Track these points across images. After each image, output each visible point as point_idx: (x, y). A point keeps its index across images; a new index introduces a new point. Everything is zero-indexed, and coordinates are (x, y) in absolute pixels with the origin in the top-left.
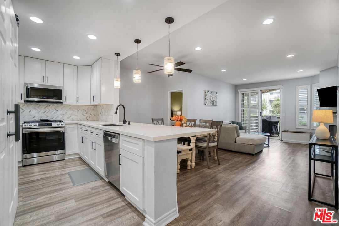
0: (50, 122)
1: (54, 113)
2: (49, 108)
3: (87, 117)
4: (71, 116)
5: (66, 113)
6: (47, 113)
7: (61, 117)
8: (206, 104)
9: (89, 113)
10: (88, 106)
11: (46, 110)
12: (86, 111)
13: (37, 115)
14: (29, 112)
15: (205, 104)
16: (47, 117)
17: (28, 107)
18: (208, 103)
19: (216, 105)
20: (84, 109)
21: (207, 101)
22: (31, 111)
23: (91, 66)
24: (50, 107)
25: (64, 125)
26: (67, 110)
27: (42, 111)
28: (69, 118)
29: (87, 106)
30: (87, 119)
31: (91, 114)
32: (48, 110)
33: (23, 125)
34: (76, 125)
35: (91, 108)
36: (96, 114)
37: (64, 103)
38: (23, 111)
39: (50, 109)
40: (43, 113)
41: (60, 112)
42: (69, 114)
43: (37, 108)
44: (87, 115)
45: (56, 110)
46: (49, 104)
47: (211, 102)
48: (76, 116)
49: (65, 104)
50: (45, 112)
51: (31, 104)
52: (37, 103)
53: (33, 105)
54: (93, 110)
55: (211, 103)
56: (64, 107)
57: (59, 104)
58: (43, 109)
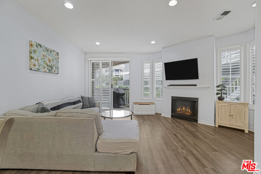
8: (33, 69)
15: (31, 69)
18: (37, 67)
19: (56, 72)
21: (36, 63)
47: (46, 66)
55: (46, 69)
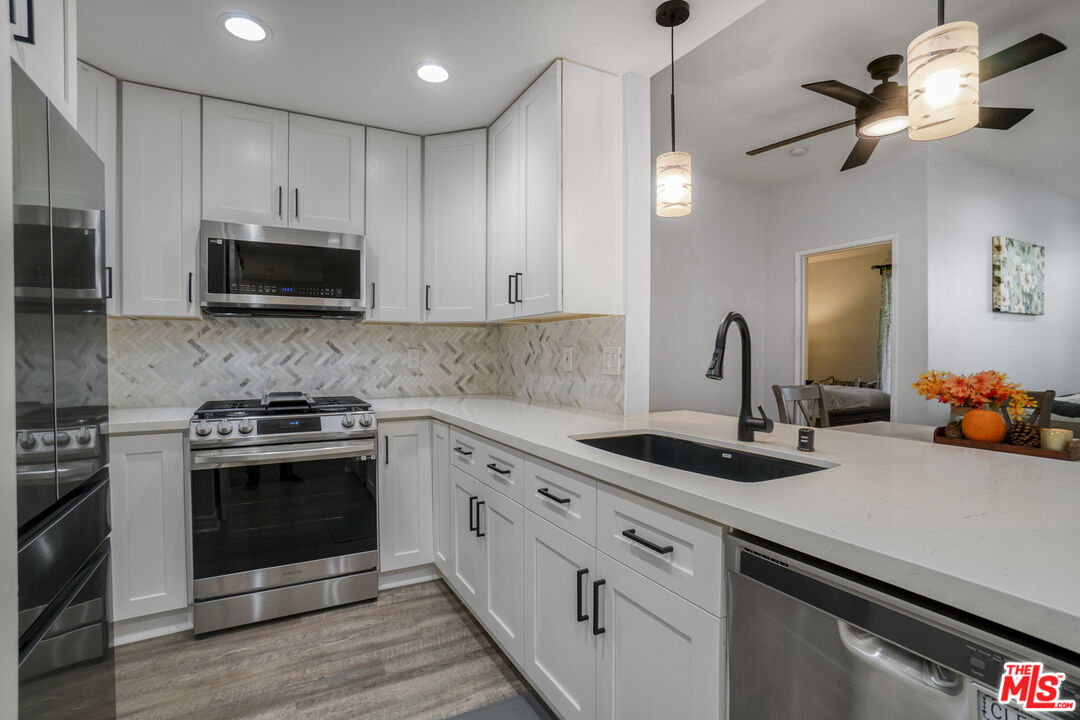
0: (310, 411)
1: (326, 362)
2: (305, 338)
3: (462, 378)
4: (393, 377)
5: (374, 362)
6: (296, 363)
7: (355, 379)
9: (470, 357)
10: (466, 329)
11: (294, 351)
12: (455, 352)
13: (255, 372)
14: (226, 360)
15: (997, 310)
16: (298, 380)
17: (221, 337)
19: (1039, 310)
20: (447, 344)
21: (1005, 293)
22: (231, 355)
23: (487, 128)
24: (308, 334)
25: (373, 427)
26: (376, 350)
27: (277, 356)
28: (385, 387)
29: (459, 328)
30: (461, 389)
31: (475, 365)
32: (301, 352)
33: (193, 428)
34: (426, 423)
35: (477, 335)
36: (496, 366)
37: (368, 318)
38: (200, 355)
39: (308, 343)
40: (282, 364)
41: (349, 359)
42: (387, 366)
43: (256, 343)
44: (457, 370)
45: (333, 347)
46: (305, 322)
47: (1021, 296)
48: (415, 374)
49: (373, 320)
50: (289, 358)
51: (231, 323)
52: (258, 320)
53: (238, 329)
54: (485, 344)
55: (1021, 305)
56: (367, 332)
57: (345, 324)
58: (281, 345)
